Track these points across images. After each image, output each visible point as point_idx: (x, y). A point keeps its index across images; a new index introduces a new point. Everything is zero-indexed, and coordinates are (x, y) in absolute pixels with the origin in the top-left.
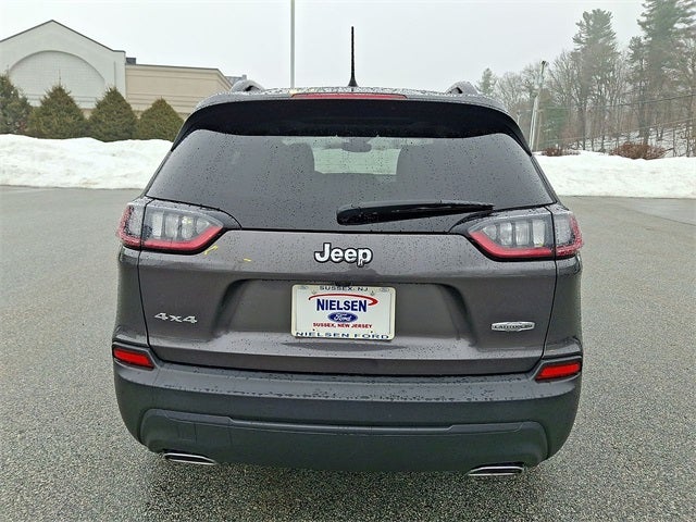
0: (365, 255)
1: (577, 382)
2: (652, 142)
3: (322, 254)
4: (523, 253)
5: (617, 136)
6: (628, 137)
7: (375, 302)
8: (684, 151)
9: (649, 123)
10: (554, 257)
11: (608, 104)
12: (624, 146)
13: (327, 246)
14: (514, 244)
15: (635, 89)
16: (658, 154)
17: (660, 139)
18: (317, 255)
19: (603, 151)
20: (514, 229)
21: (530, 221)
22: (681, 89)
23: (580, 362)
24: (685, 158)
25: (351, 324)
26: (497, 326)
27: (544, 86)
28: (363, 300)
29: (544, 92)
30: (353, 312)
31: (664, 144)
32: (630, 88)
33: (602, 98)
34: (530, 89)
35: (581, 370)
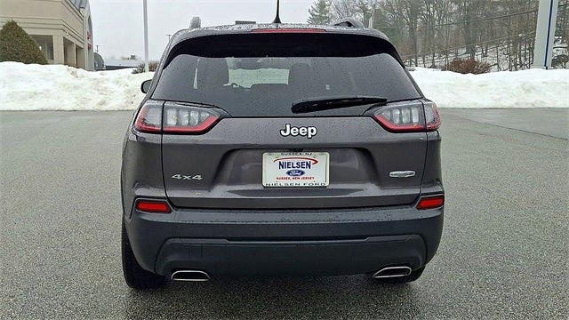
0: (312, 131)
1: (442, 210)
2: (478, 57)
3: (285, 131)
4: (407, 128)
5: (446, 53)
6: (457, 54)
7: (316, 162)
8: (506, 66)
9: (475, 41)
10: (425, 130)
11: (437, 23)
12: (454, 62)
13: (288, 126)
14: (401, 122)
15: (459, 10)
16: (485, 69)
17: (485, 56)
18: (282, 132)
19: (434, 67)
20: (401, 114)
21: (409, 108)
22: (500, 9)
23: (443, 197)
24: (508, 72)
25: (301, 177)
26: (393, 174)
27: (377, 7)
28: (308, 161)
29: (377, 12)
30: (303, 169)
31: (489, 60)
32: (455, 8)
33: (430, 17)
34: (364, 9)
35: (443, 204)
